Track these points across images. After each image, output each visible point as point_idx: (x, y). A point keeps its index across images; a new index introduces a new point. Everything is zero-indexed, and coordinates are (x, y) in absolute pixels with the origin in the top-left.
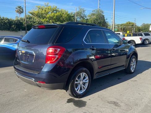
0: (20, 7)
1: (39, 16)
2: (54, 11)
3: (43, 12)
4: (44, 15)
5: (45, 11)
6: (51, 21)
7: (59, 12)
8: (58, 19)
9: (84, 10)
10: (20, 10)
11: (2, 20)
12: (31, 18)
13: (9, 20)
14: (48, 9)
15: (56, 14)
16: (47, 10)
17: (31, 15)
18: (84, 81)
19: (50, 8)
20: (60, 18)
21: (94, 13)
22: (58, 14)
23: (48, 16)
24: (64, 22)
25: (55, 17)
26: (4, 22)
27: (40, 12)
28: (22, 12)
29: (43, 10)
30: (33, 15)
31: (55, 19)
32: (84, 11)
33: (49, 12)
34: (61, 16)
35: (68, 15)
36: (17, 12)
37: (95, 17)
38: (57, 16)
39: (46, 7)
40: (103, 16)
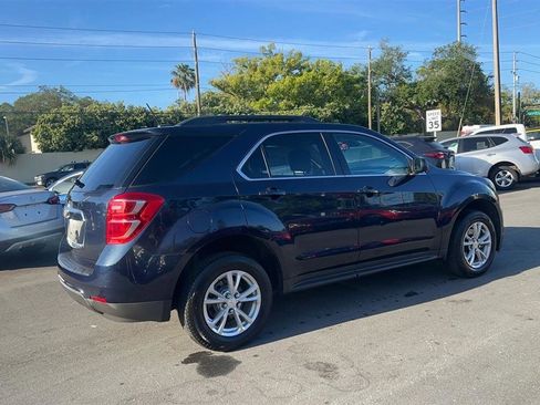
0: (184, 69)
1: (244, 92)
2: (291, 68)
3: (258, 76)
4: (260, 88)
5: (263, 72)
6: (282, 104)
7: (310, 71)
8: (306, 94)
9: (403, 51)
10: (185, 78)
11: (129, 115)
12: (218, 100)
13: (148, 113)
14: (273, 64)
15: (298, 79)
16: (269, 69)
17: (218, 92)
18: (243, 298)
19: (277, 60)
20: (312, 91)
21: (440, 57)
22: (306, 77)
23: (272, 88)
24: (327, 105)
25: (295, 91)
26: (135, 121)
27: (246, 78)
28: (192, 84)
29: (255, 70)
30: (223, 89)
31: (294, 98)
32: (401, 57)
33: (276, 75)
34: (318, 85)
35: (341, 76)
36: (178, 84)
37: (443, 73)
38: (301, 86)
39: (265, 59)
40: (477, 67)
